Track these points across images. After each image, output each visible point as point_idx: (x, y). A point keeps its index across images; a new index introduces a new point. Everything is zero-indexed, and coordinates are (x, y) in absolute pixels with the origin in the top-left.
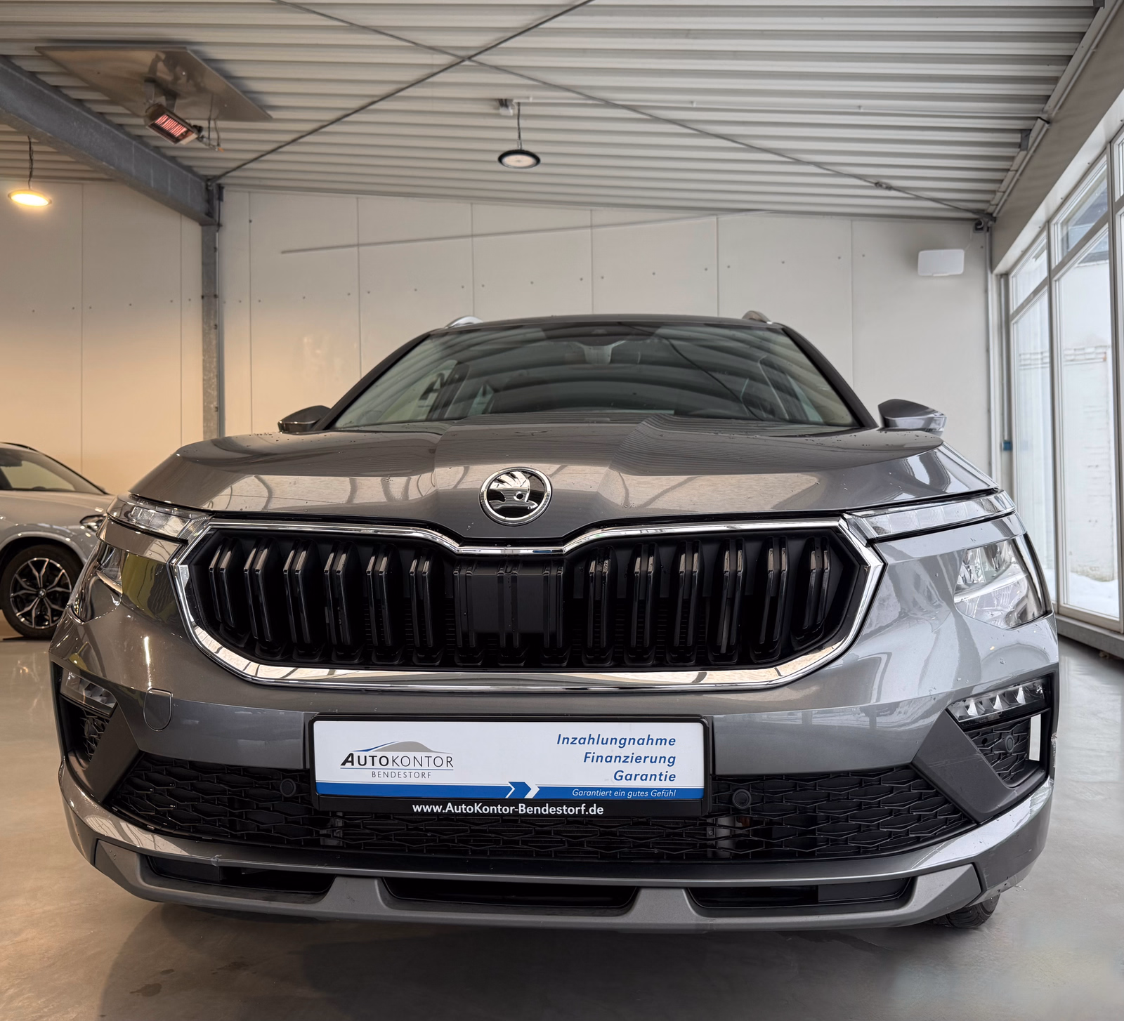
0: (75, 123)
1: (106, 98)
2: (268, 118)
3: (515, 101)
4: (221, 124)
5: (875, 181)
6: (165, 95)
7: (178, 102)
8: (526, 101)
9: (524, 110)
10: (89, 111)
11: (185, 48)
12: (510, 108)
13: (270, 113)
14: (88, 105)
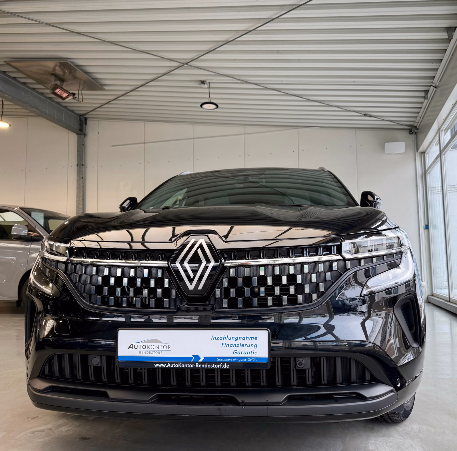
0: (22, 93)
1: (35, 82)
2: (104, 90)
3: (208, 81)
4: (84, 92)
5: (364, 113)
6: (59, 80)
7: (65, 83)
8: (212, 81)
9: (212, 85)
10: (29, 87)
11: (67, 61)
12: (206, 84)
13: (104, 87)
14: (28, 85)
